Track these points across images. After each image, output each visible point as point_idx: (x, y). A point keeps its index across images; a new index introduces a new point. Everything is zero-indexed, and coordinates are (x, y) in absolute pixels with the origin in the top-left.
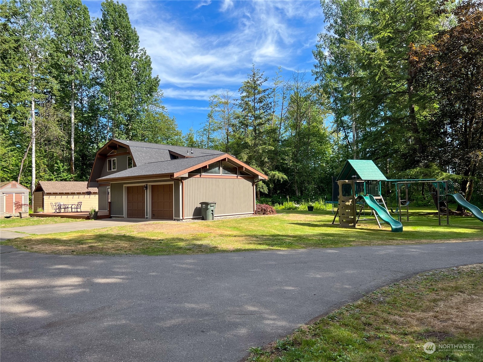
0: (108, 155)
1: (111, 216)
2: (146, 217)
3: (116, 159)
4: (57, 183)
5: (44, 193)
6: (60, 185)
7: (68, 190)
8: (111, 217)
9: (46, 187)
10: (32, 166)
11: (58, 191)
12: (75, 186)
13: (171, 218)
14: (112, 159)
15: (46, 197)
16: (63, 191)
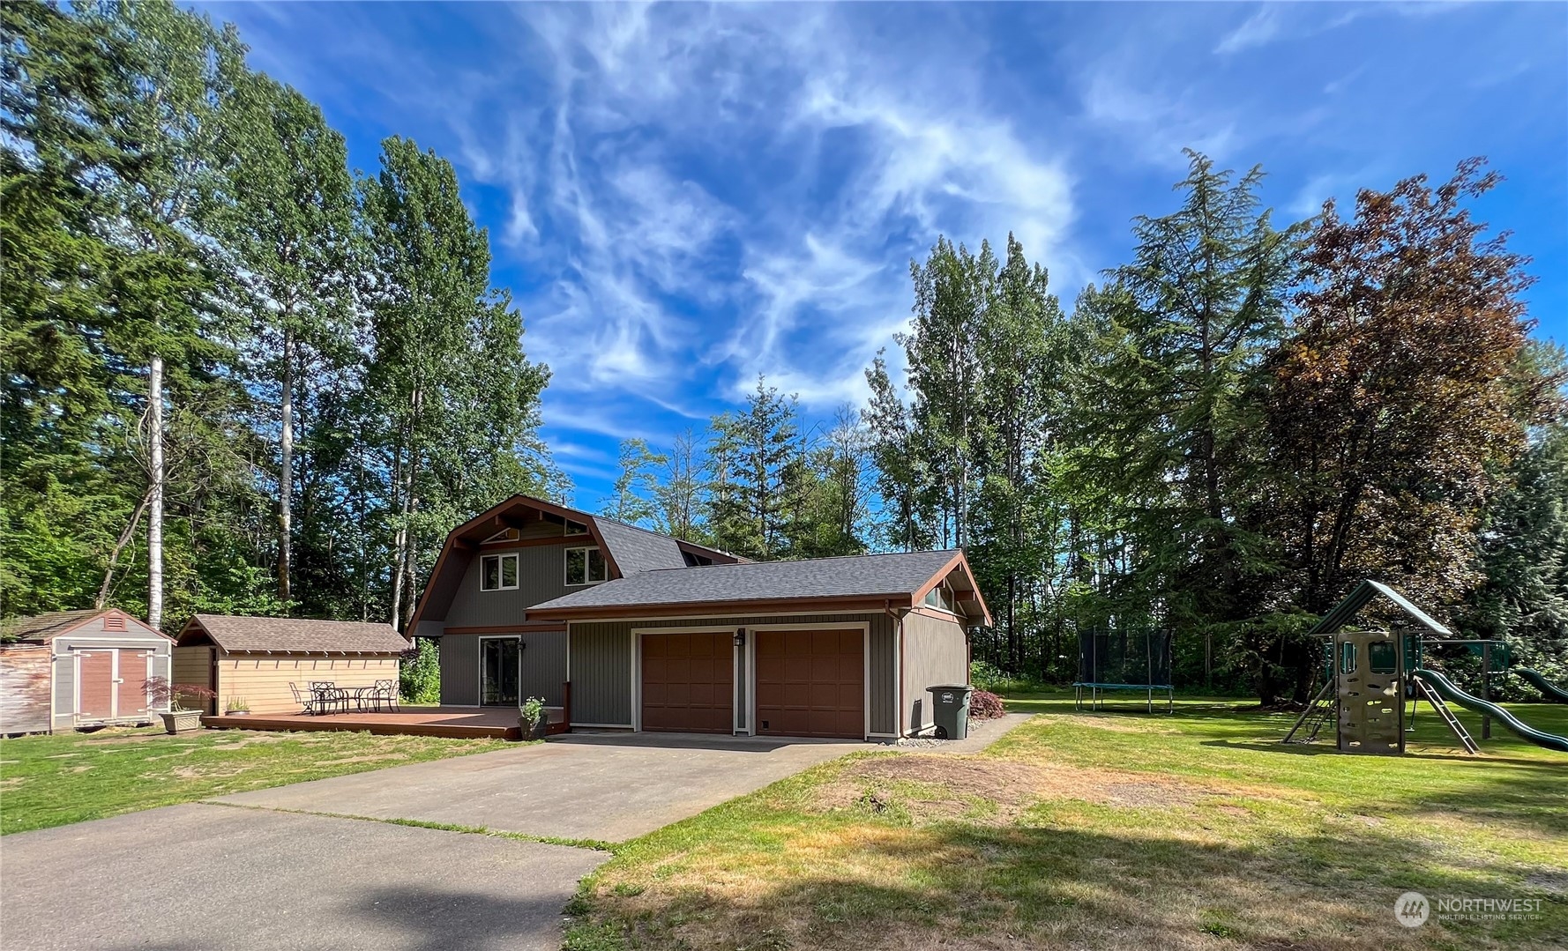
0: (484, 542)
1: (571, 724)
2: (736, 728)
3: (517, 555)
4: (256, 620)
5: (218, 652)
6: (268, 626)
7: (300, 643)
8: (570, 730)
9: (224, 632)
10: (152, 567)
11: (269, 647)
12: (318, 633)
13: (854, 734)
14: (501, 557)
15: (223, 665)
16: (283, 647)
